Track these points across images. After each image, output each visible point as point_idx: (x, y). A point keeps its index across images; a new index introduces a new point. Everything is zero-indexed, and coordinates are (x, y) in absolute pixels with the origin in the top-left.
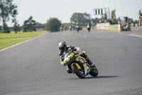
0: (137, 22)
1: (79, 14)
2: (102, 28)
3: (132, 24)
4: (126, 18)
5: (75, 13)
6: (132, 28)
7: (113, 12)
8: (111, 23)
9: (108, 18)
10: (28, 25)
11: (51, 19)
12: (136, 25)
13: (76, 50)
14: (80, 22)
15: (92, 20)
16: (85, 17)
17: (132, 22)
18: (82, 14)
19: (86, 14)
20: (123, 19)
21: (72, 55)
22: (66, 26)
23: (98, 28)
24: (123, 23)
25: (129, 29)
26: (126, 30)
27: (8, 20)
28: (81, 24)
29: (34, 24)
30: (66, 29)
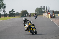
10: (11, 13)
27: (1, 11)
29: (14, 13)
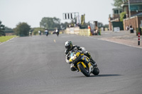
0: (107, 26)
1: (48, 19)
2: (72, 32)
3: (102, 28)
4: (96, 22)
5: (45, 18)
6: (102, 32)
7: (83, 17)
8: (81, 27)
9: (78, 22)
11: (20, 24)
12: (106, 29)
13: (81, 50)
14: (49, 27)
15: (62, 24)
16: (55, 21)
17: (102, 26)
18: (52, 19)
19: (55, 19)
20: (92, 23)
21: (78, 54)
22: (36, 30)
23: (68, 32)
24: (93, 28)
25: (98, 33)
26: (96, 34)
28: (51, 28)
29: (4, 29)
30: (35, 34)
